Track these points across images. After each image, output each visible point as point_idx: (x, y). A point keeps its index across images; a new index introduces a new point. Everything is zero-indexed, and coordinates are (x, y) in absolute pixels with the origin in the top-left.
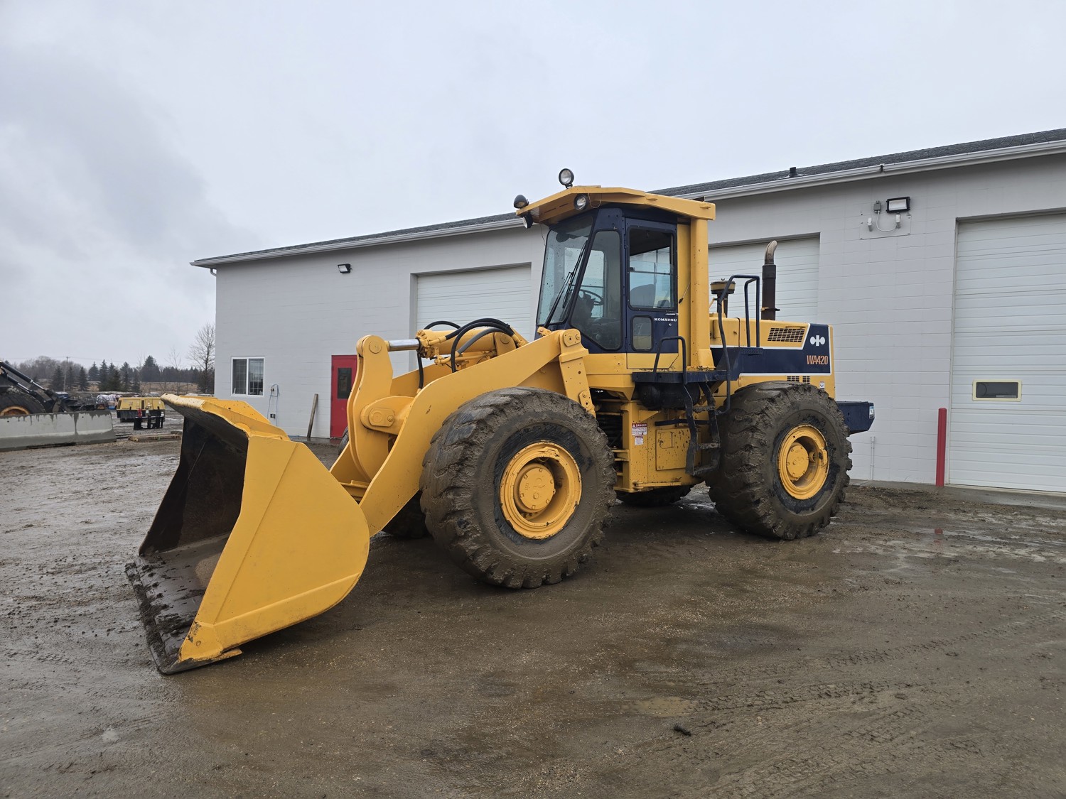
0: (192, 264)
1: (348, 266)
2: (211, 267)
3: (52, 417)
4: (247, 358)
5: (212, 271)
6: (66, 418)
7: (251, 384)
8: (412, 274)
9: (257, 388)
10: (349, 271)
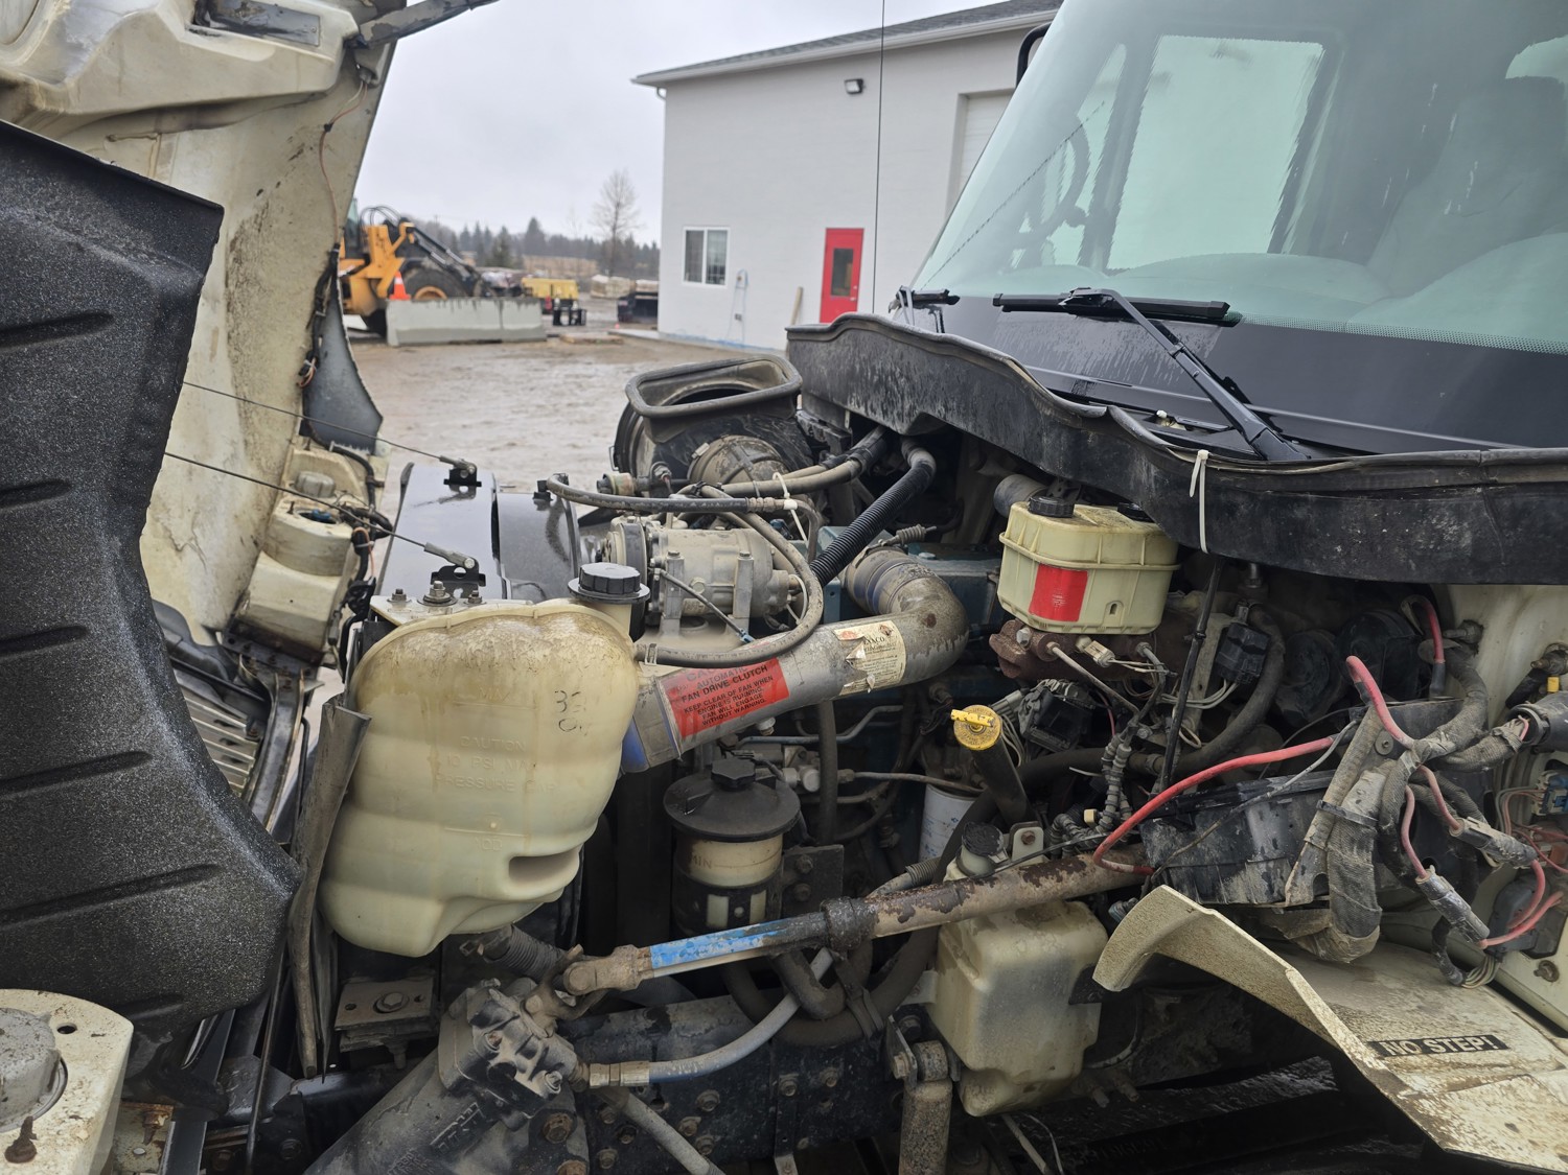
1: (860, 82)
2: (658, 85)
4: (706, 229)
5: (659, 92)
6: (488, 306)
7: (709, 271)
8: (960, 94)
9: (717, 275)
10: (860, 91)
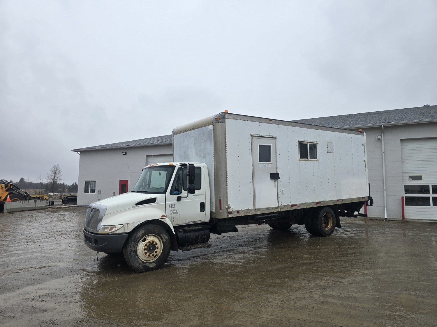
0: (72, 151)
1: (126, 153)
2: (78, 151)
3: (29, 201)
4: (90, 181)
5: (78, 153)
6: (32, 202)
7: (91, 190)
8: (146, 156)
9: (93, 191)
10: (126, 154)
